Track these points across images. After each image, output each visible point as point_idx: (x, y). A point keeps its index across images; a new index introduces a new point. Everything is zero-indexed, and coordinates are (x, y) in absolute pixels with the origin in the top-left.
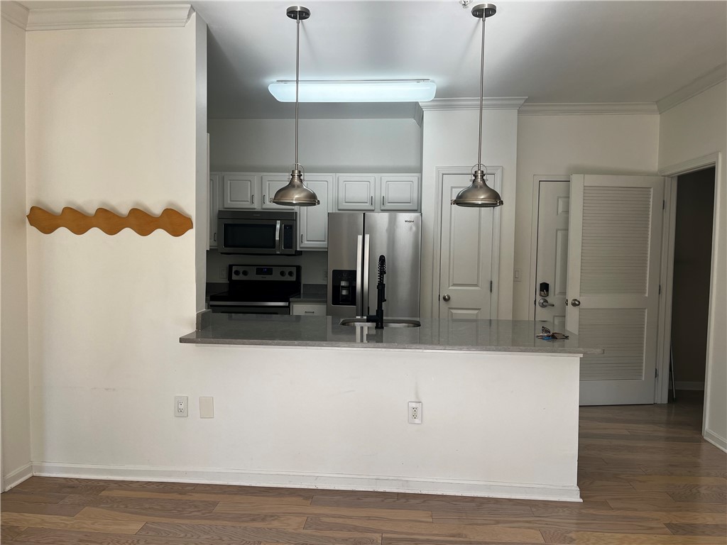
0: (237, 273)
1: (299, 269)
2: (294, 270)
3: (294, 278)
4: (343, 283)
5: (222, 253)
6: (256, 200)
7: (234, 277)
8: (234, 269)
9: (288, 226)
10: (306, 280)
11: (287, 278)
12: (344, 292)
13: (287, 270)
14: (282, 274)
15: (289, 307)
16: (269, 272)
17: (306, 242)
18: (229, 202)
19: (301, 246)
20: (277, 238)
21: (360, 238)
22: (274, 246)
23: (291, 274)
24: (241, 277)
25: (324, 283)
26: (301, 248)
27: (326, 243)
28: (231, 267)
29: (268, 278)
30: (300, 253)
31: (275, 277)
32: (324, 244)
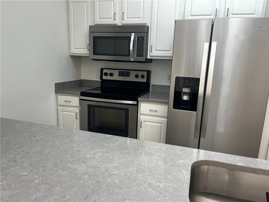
0: (106, 74)
1: (149, 73)
2: (145, 74)
3: (144, 80)
4: (185, 90)
5: (93, 60)
6: (117, 16)
7: (104, 77)
8: (105, 71)
9: (141, 37)
10: (154, 81)
11: (140, 80)
12: (185, 98)
13: (140, 74)
14: (137, 76)
15: (137, 105)
16: (128, 75)
17: (155, 52)
18: (98, 19)
19: (151, 55)
20: (131, 48)
21: (207, 45)
22: (129, 55)
23: (142, 77)
24: (109, 78)
25: (168, 84)
26: (150, 56)
27: (171, 52)
28: (102, 70)
29: (127, 79)
30: (151, 61)
31: (132, 78)
32: (169, 54)
